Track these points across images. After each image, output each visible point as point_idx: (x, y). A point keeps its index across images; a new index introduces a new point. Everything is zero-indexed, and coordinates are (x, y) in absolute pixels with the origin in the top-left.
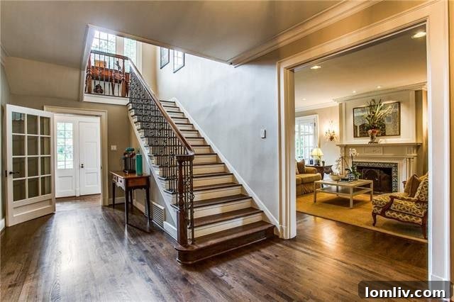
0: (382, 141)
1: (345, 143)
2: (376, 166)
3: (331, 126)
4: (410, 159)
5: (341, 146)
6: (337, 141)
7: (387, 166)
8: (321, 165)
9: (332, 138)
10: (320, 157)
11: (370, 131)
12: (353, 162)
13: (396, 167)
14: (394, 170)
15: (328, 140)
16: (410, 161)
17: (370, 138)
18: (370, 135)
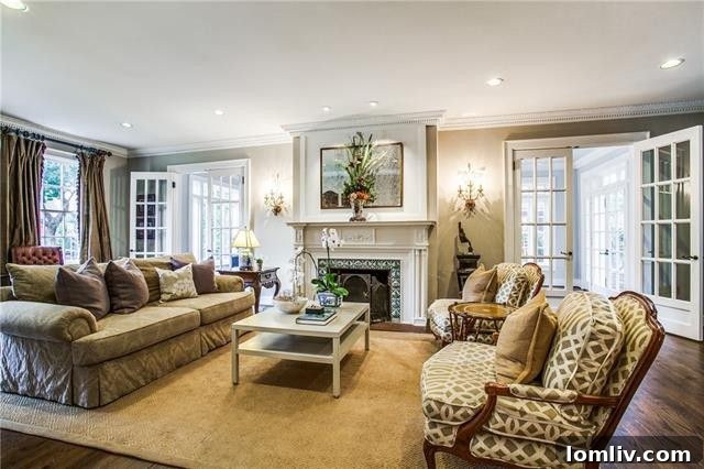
0: (372, 216)
1: (303, 219)
2: (364, 266)
3: (276, 184)
4: (420, 251)
5: (296, 225)
6: (288, 216)
7: (382, 266)
8: (256, 269)
9: (277, 211)
10: (252, 250)
11: (354, 195)
12: (319, 260)
13: (398, 267)
14: (393, 274)
15: (270, 213)
16: (420, 256)
17: (353, 209)
18: (353, 205)
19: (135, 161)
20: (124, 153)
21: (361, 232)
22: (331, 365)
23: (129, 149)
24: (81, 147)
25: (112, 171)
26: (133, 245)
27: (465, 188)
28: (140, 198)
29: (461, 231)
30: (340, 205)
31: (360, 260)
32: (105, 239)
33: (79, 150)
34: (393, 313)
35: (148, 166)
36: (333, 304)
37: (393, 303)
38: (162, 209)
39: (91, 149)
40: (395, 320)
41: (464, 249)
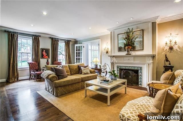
0: (133, 53)
2: (130, 68)
3: (107, 45)
6: (110, 54)
7: (136, 68)
8: (99, 68)
9: (107, 52)
11: (127, 47)
12: (117, 66)
13: (141, 69)
14: (140, 71)
15: (105, 53)
16: (149, 66)
17: (127, 52)
18: (127, 50)
19: (76, 42)
20: (74, 40)
21: (129, 58)
22: (107, 96)
23: (75, 39)
24: (65, 40)
25: (71, 45)
26: (75, 61)
27: (168, 42)
28: (77, 50)
29: (166, 57)
30: (123, 50)
31: (129, 67)
32: (70, 60)
33: (65, 41)
34: (139, 83)
35: (78, 43)
36: (114, 79)
37: (140, 80)
38: (81, 52)
39: (67, 40)
40: (140, 86)
41: (167, 64)
